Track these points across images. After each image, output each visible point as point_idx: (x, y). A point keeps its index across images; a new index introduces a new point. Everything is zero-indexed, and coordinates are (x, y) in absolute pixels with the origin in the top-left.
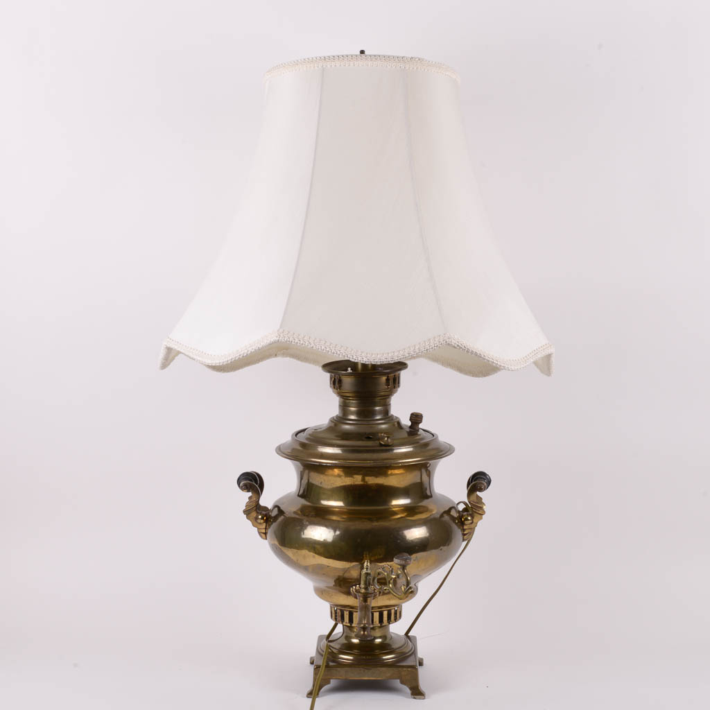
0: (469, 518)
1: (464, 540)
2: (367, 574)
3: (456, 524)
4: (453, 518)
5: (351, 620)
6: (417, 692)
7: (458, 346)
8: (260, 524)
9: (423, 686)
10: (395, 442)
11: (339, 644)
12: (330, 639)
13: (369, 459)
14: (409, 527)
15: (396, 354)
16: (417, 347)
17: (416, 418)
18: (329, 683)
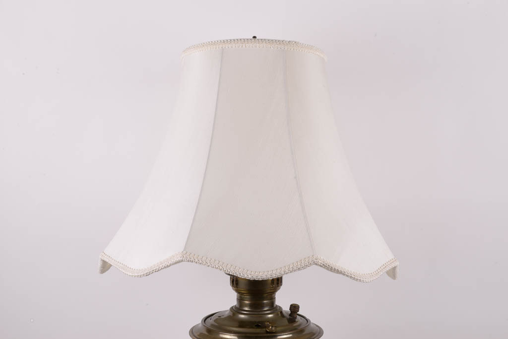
7: (323, 265)
10: (278, 329)
15: (274, 272)
16: (291, 267)
17: (294, 308)
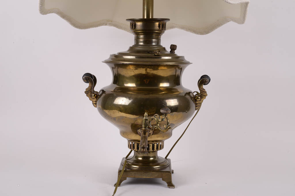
0: (199, 98)
1: (196, 109)
2: (146, 120)
3: (193, 100)
4: (191, 98)
5: (138, 148)
6: (170, 185)
8: (93, 98)
9: (174, 182)
11: (132, 160)
12: (127, 158)
13: (149, 61)
14: (169, 98)
17: (173, 47)
18: (125, 179)
